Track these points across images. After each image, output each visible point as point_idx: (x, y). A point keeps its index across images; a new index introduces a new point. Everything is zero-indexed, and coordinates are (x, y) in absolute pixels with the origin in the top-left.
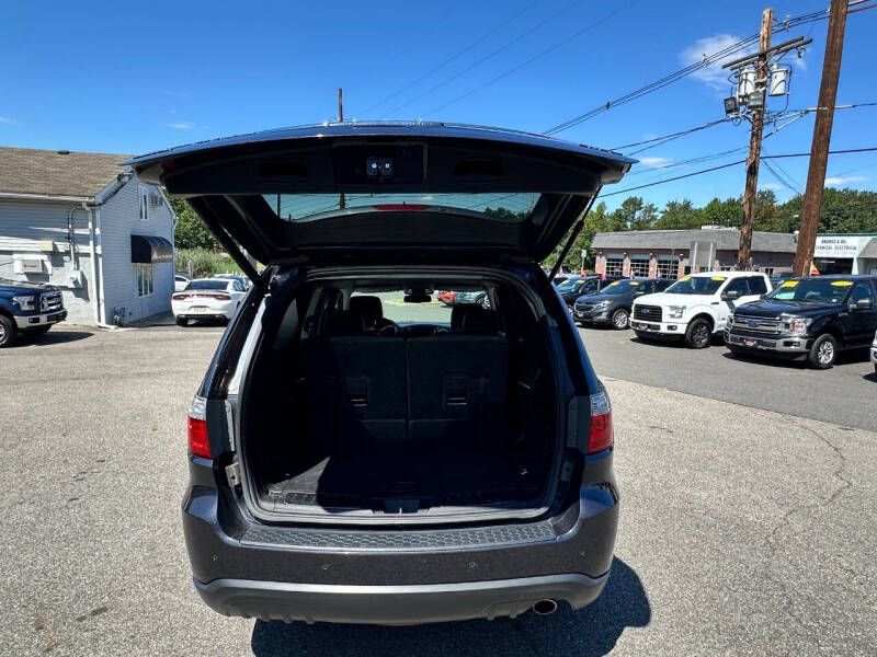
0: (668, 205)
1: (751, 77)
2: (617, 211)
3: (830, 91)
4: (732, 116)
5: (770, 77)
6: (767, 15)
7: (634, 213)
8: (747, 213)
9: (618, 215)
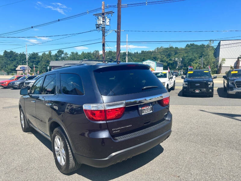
0: (71, 53)
1: (101, 19)
2: (56, 54)
3: (119, 26)
4: (98, 29)
5: (106, 20)
6: (103, 3)
7: (61, 55)
8: (104, 56)
9: (56, 55)
